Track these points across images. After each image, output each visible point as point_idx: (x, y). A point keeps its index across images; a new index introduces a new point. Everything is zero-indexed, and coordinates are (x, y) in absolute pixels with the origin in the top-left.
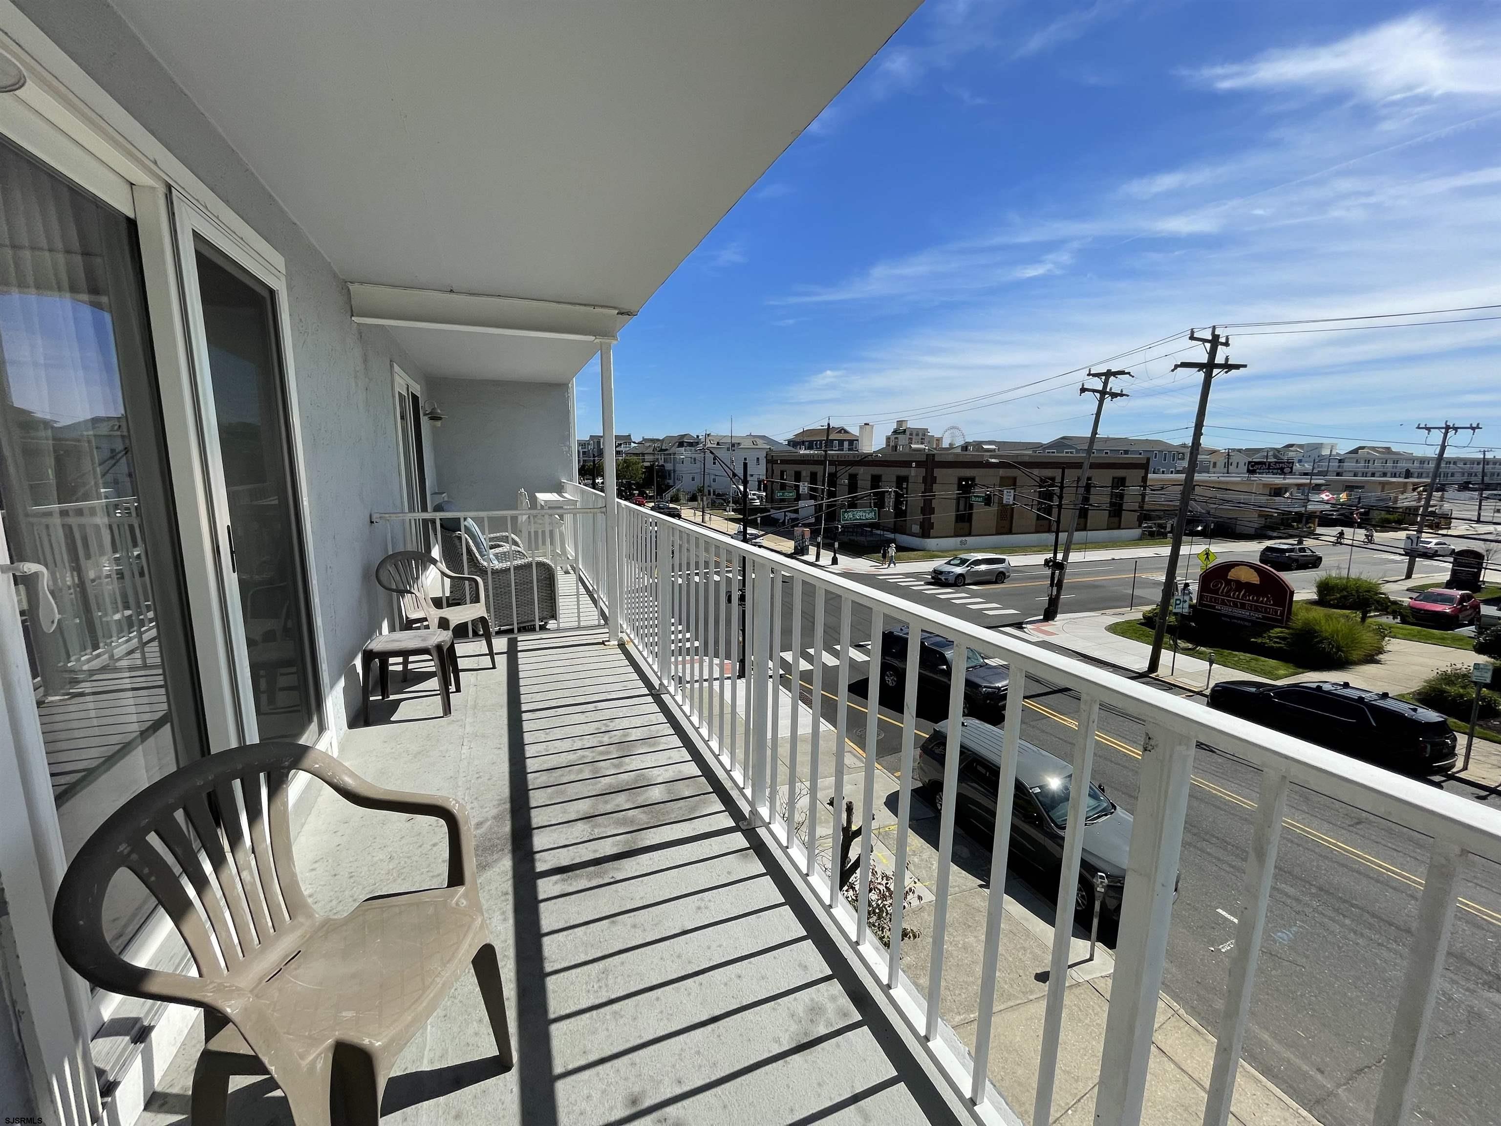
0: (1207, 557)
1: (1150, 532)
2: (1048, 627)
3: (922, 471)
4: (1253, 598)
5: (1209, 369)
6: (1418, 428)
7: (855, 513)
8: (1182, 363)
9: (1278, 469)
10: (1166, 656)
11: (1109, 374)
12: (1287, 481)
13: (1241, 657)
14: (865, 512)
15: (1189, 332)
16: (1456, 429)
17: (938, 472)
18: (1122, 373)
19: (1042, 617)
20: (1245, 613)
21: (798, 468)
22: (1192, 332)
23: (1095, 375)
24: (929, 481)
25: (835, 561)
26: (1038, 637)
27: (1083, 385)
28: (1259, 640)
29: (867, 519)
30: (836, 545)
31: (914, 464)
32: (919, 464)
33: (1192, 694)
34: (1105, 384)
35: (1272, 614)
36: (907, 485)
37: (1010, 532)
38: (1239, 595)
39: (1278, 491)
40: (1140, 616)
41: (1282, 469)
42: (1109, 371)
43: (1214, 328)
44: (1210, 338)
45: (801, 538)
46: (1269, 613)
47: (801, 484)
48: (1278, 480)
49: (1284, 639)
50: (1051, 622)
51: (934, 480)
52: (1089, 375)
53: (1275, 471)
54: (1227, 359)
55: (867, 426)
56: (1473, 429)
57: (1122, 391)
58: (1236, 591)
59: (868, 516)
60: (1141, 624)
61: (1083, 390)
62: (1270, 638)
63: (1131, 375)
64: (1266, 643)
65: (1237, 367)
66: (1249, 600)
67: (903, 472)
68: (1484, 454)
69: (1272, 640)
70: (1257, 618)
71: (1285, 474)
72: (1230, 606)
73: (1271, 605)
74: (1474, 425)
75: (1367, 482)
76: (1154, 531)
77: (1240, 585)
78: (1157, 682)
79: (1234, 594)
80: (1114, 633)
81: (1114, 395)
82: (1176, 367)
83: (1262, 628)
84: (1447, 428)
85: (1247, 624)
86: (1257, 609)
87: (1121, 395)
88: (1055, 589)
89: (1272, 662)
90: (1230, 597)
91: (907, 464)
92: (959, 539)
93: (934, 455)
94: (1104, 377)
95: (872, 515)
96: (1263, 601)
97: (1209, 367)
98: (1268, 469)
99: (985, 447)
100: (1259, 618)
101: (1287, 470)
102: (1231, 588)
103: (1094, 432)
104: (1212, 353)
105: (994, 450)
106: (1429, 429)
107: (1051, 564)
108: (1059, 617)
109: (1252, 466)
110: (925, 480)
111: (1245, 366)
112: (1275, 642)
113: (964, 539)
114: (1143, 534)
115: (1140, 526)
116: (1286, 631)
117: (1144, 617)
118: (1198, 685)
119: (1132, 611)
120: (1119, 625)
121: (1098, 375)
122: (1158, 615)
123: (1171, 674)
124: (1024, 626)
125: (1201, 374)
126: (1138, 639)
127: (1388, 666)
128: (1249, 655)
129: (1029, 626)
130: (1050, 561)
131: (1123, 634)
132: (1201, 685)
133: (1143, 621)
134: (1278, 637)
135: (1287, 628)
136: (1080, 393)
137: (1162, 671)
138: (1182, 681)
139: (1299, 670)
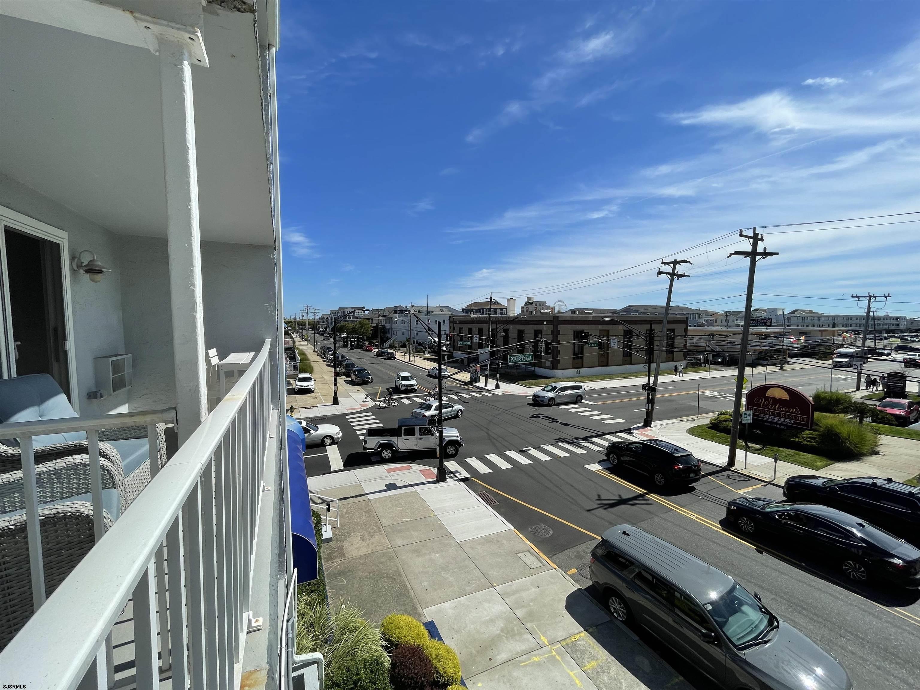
1: (691, 363)
2: (650, 431)
3: (551, 327)
4: (785, 409)
5: (754, 256)
6: (852, 297)
7: (518, 357)
8: (735, 252)
9: (763, 323)
10: (740, 454)
11: (676, 263)
12: (769, 330)
13: (787, 452)
14: (525, 356)
15: (739, 231)
16: (875, 297)
17: (560, 327)
18: (685, 261)
19: (642, 424)
21: (470, 326)
22: (741, 232)
23: (666, 263)
24: (556, 333)
25: (497, 387)
27: (659, 270)
28: (797, 440)
29: (526, 361)
30: (498, 376)
31: (545, 323)
32: (549, 323)
33: (765, 484)
34: (674, 268)
35: (801, 421)
36: (541, 335)
37: (607, 365)
38: (775, 407)
39: (764, 337)
40: (707, 421)
41: (765, 323)
42: (675, 261)
43: (754, 229)
44: (752, 235)
47: (473, 336)
48: (763, 330)
49: (814, 438)
50: (649, 428)
51: (558, 333)
52: (662, 263)
53: (761, 324)
54: (765, 249)
55: (512, 300)
56: (886, 297)
57: (684, 273)
58: (772, 404)
59: (527, 359)
60: (709, 428)
61: (660, 273)
62: (803, 437)
63: (690, 263)
64: (801, 442)
65: (771, 254)
66: (783, 411)
67: (538, 327)
69: (805, 440)
70: (790, 423)
71: (767, 326)
72: (770, 415)
74: (887, 295)
75: (812, 330)
76: (694, 362)
77: (775, 401)
78: (737, 474)
79: (771, 407)
80: (694, 435)
81: (680, 276)
82: (732, 254)
83: (797, 430)
84: (870, 297)
85: (783, 427)
86: (789, 417)
87: (684, 276)
88: (650, 405)
89: (809, 456)
90: (769, 409)
91: (541, 323)
92: (576, 370)
93: (558, 317)
94: (672, 265)
95: (530, 358)
96: (792, 411)
97: (753, 254)
98: (757, 323)
99: (586, 311)
100: (791, 423)
101: (768, 324)
102: (769, 403)
103: (669, 301)
104: (755, 246)
105: (592, 314)
106: (858, 298)
107: (647, 388)
108: (654, 424)
110: (553, 332)
111: (777, 254)
112: (808, 441)
113: (579, 370)
114: (687, 364)
115: (685, 359)
116: (814, 433)
117: (711, 423)
118: (767, 476)
119: (699, 418)
120: (695, 429)
121: (668, 263)
122: (720, 421)
123: (746, 468)
124: (632, 431)
125: (748, 259)
126: (712, 439)
127: (887, 457)
128: (791, 451)
129: (635, 431)
130: (646, 386)
131: (700, 436)
132: (769, 476)
133: (710, 425)
134: (809, 438)
135: (814, 431)
136: (658, 275)
137: (738, 466)
138: (754, 473)
139: (830, 462)
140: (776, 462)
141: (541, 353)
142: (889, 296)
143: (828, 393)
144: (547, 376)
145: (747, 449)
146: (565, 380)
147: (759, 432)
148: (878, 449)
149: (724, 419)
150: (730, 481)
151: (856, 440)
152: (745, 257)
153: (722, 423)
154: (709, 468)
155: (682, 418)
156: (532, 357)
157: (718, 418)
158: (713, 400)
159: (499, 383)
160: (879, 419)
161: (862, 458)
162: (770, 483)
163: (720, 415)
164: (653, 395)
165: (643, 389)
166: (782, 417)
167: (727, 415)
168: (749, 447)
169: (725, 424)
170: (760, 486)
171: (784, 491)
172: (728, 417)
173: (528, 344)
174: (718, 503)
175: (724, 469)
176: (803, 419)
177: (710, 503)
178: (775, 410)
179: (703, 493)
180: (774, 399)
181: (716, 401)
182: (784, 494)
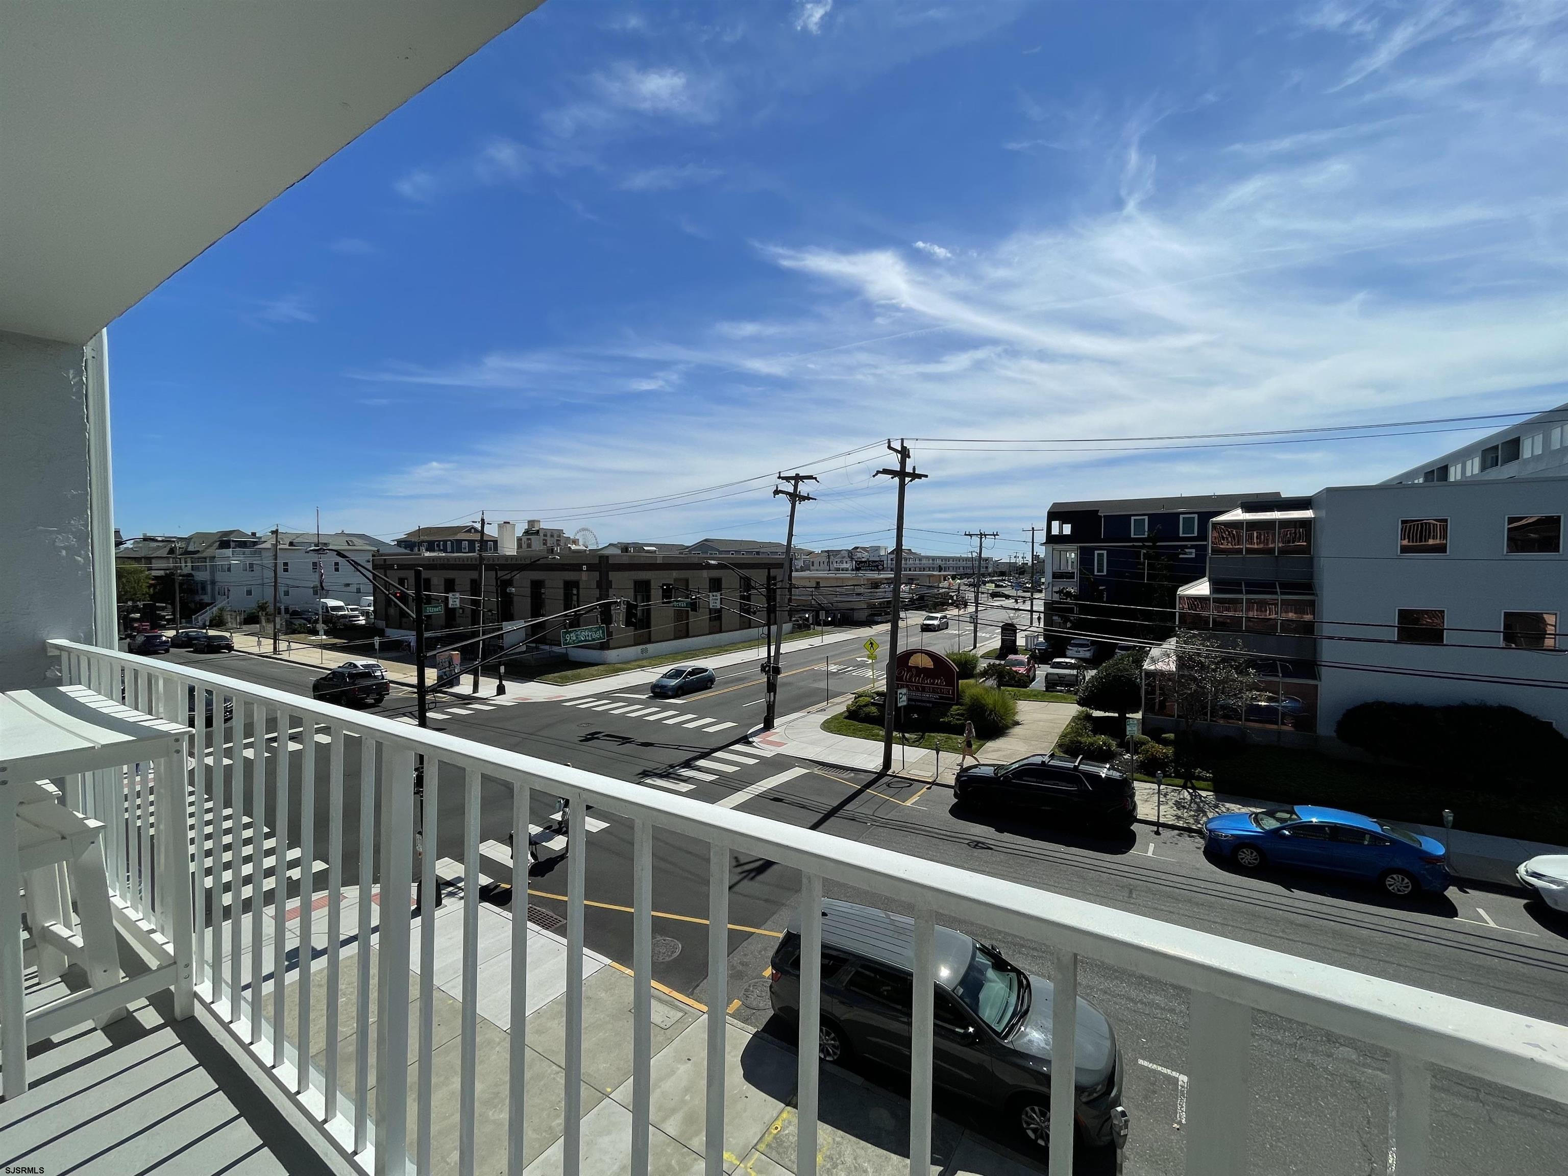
0: (872, 646)
1: (798, 625)
2: (772, 736)
3: (595, 575)
4: (930, 681)
5: (903, 477)
6: (966, 535)
7: (579, 633)
8: (883, 469)
9: (875, 566)
10: (896, 749)
11: (798, 478)
12: (882, 576)
13: (939, 738)
14: (590, 630)
16: (985, 535)
17: (613, 576)
18: (810, 477)
19: (762, 726)
20: (926, 695)
21: (451, 574)
22: (889, 443)
23: (783, 478)
24: (604, 587)
25: (501, 690)
26: (771, 751)
27: (777, 487)
28: (946, 720)
29: (594, 640)
30: (502, 669)
31: (585, 568)
32: (591, 567)
33: (928, 786)
34: (796, 487)
35: (946, 694)
36: (578, 591)
37: (687, 635)
38: (919, 679)
39: (876, 585)
40: (842, 708)
41: (877, 566)
42: (797, 475)
43: (902, 440)
44: (900, 449)
45: (447, 664)
46: (943, 693)
47: (450, 595)
48: (875, 575)
49: (962, 715)
50: (772, 731)
51: (609, 584)
52: (779, 477)
53: (873, 568)
54: (914, 469)
55: (507, 525)
56: (995, 535)
57: (808, 495)
58: (916, 676)
59: (594, 636)
60: (846, 718)
61: (777, 492)
62: (951, 715)
63: (817, 480)
64: (951, 721)
65: (920, 476)
66: (927, 684)
67: (571, 576)
69: (954, 718)
70: (935, 699)
71: (879, 570)
72: (913, 690)
73: (943, 686)
74: (995, 533)
75: (920, 575)
76: (801, 624)
77: (920, 671)
78: (896, 779)
79: (915, 680)
80: (831, 732)
81: (804, 498)
82: (878, 472)
83: (943, 706)
84: (981, 534)
85: (928, 705)
87: (808, 498)
88: (772, 694)
91: (577, 567)
92: (639, 648)
93: (607, 557)
94: (793, 482)
95: (599, 634)
96: (937, 683)
97: (901, 474)
98: (869, 566)
99: (645, 548)
100: (938, 699)
101: (880, 567)
102: (913, 674)
103: (790, 535)
104: (903, 463)
105: (655, 552)
106: (971, 535)
107: (767, 669)
108: (777, 722)
109: (858, 564)
110: (599, 585)
111: (926, 476)
112: (958, 719)
113: (644, 647)
114: (793, 628)
115: (791, 620)
116: (961, 708)
117: (848, 710)
118: (927, 774)
119: (829, 705)
120: (830, 722)
121: (787, 479)
122: (860, 707)
123: (904, 769)
124: (750, 740)
125: (897, 480)
126: (854, 735)
127: (1025, 727)
128: (942, 735)
129: (754, 739)
130: (766, 667)
131: (839, 732)
132: (930, 774)
133: (847, 714)
134: (958, 715)
135: (962, 705)
136: (775, 495)
137: (895, 767)
138: (915, 773)
139: (982, 742)
140: (938, 754)
141: (618, 625)
142: (997, 535)
143: (956, 654)
144: (592, 662)
145: (904, 742)
146: (624, 666)
147: (916, 715)
148: (1018, 718)
149: (864, 703)
150: (892, 791)
151: (1002, 711)
152: (892, 478)
153: (862, 709)
154: (863, 777)
155: (809, 709)
156: (603, 632)
157: (856, 703)
158: (837, 677)
159: (504, 682)
160: (1016, 682)
161: (1007, 731)
162: (934, 783)
163: (858, 698)
164: (775, 679)
165: (761, 670)
166: (927, 692)
167: (866, 696)
168: (907, 740)
169: (866, 709)
170: (925, 789)
171: (955, 791)
172: (868, 699)
173: (596, 608)
174: (890, 826)
175: (881, 775)
176: (949, 692)
177: (881, 829)
178: (919, 683)
179: (869, 816)
180: (917, 668)
181: (842, 678)
182: (956, 795)
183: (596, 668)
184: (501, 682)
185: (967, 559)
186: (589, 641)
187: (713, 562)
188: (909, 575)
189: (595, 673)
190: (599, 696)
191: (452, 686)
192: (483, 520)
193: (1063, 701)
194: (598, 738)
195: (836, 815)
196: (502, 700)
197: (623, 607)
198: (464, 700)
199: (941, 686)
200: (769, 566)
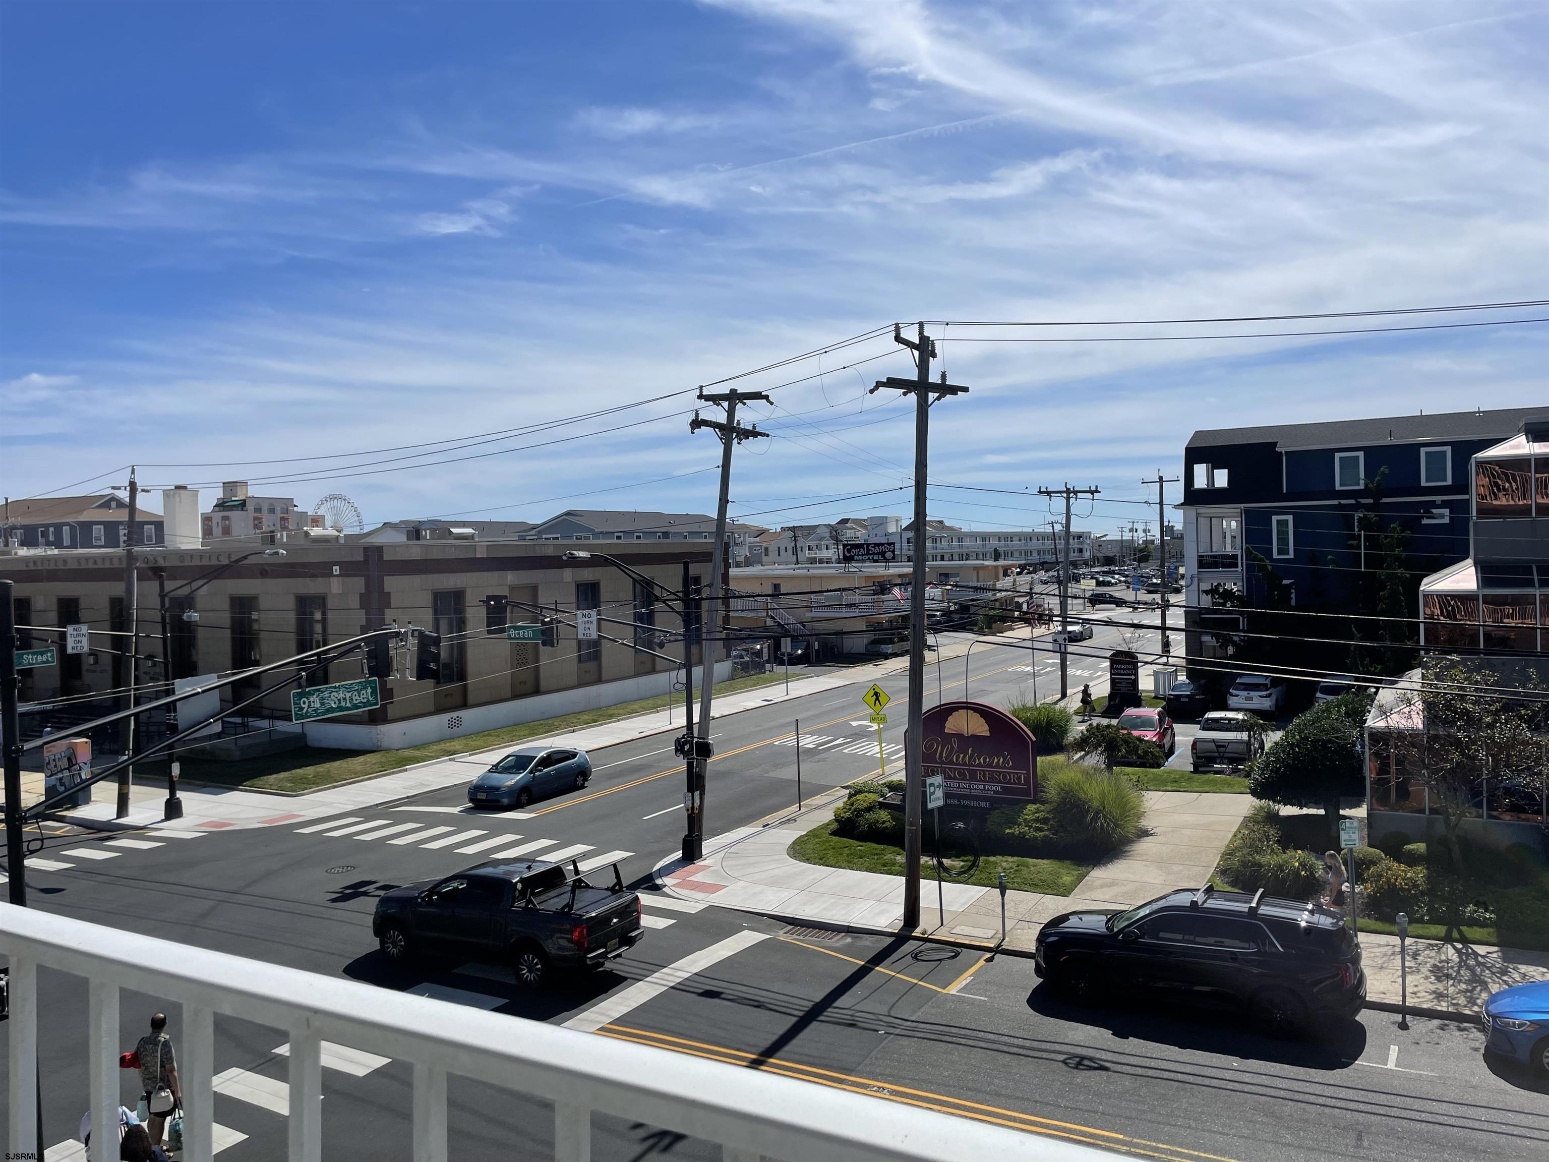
0: (877, 699)
2: (699, 873)
3: (358, 584)
5: (923, 392)
7: (326, 694)
8: (888, 379)
9: (878, 554)
10: (928, 888)
11: (734, 398)
12: (892, 571)
13: (1004, 864)
14: (349, 689)
15: (893, 328)
16: (1075, 493)
17: (392, 583)
18: (757, 396)
19: (679, 854)
20: (979, 787)
21: (70, 589)
22: (897, 329)
23: (708, 398)
24: (376, 604)
25: (173, 810)
26: (697, 901)
27: (697, 414)
28: (1016, 830)
29: (356, 707)
30: (176, 769)
31: (336, 570)
32: (349, 569)
33: (988, 955)
34: (731, 413)
35: (1014, 783)
36: (324, 613)
39: (882, 587)
40: (827, 816)
41: (883, 554)
42: (733, 391)
43: (921, 325)
44: (916, 341)
45: (64, 763)
46: (1009, 783)
48: (879, 570)
49: (1045, 821)
50: (699, 863)
51: (385, 600)
52: (700, 397)
53: (876, 557)
54: (944, 376)
55: (182, 492)
56: (1092, 493)
57: (754, 427)
59: (357, 699)
60: (834, 833)
61: (697, 423)
62: (1027, 823)
63: (768, 401)
64: (1024, 834)
65: (954, 390)
67: (312, 586)
68: (1053, 526)
69: (1030, 827)
70: (995, 792)
71: (886, 560)
72: (955, 778)
73: (1010, 768)
74: (1093, 489)
75: (961, 567)
76: (748, 662)
78: (928, 945)
79: (957, 759)
80: (808, 860)
81: (746, 434)
82: (879, 384)
83: (1012, 805)
84: (1068, 491)
85: (983, 804)
86: (993, 780)
87: (755, 434)
88: (697, 794)
89: (1045, 864)
90: (953, 763)
91: (322, 570)
92: (445, 717)
93: (380, 549)
94: (726, 404)
95: (366, 695)
97: (921, 387)
98: (868, 554)
101: (889, 555)
102: (952, 748)
103: (724, 501)
104: (923, 366)
105: (472, 537)
106: (1049, 493)
107: (687, 747)
108: (708, 846)
109: (849, 551)
110: (365, 601)
111: (965, 390)
112: (1038, 829)
113: (454, 715)
114: (734, 669)
115: (728, 656)
116: (1042, 808)
117: (837, 819)
118: (986, 935)
119: (803, 810)
120: (805, 842)
121: (715, 399)
122: (858, 813)
123: (942, 925)
124: (659, 882)
125: (913, 397)
126: (850, 865)
127: (1160, 839)
128: (1010, 859)
129: (668, 881)
130: (685, 743)
131: (823, 861)
132: (990, 933)
133: (835, 826)
134: (1037, 820)
135: (1043, 803)
136: (693, 428)
137: (927, 923)
138: (961, 932)
139: (1083, 870)
140: (1003, 894)
141: (403, 676)
142: (1097, 491)
143: (1031, 709)
144: (355, 747)
145: (941, 874)
146: (417, 753)
147: (961, 825)
148: (1145, 823)
149: (865, 805)
150: (923, 968)
151: (1116, 812)
152: (905, 394)
153: (862, 816)
154: (868, 944)
155: (767, 819)
156: (374, 693)
157: (852, 804)
158: (816, 758)
159: (180, 794)
160: (1139, 757)
161: (1127, 848)
162: (998, 950)
163: (855, 795)
164: (703, 766)
165: (677, 750)
166: (981, 780)
167: (869, 792)
168: (946, 870)
169: (871, 816)
170: (982, 962)
171: (1037, 964)
172: (873, 797)
173: (359, 647)
174: (921, 1035)
175: (901, 938)
176: (1019, 778)
177: (904, 1042)
178: (965, 764)
179: (881, 1017)
180: (959, 736)
181: (824, 760)
182: (1038, 971)
183: (362, 759)
184: (172, 794)
185: (1042, 537)
186: (348, 709)
187: (582, 554)
188: (940, 567)
189: (359, 768)
190: (367, 813)
191: (75, 805)
192: (133, 486)
193: (1227, 790)
194: (366, 894)
195: (821, 1018)
196: (177, 829)
197: (412, 643)
198: (100, 831)
199: (1005, 768)
200: (685, 559)
